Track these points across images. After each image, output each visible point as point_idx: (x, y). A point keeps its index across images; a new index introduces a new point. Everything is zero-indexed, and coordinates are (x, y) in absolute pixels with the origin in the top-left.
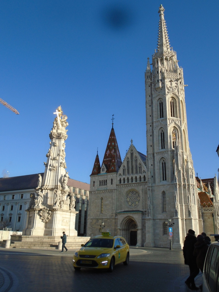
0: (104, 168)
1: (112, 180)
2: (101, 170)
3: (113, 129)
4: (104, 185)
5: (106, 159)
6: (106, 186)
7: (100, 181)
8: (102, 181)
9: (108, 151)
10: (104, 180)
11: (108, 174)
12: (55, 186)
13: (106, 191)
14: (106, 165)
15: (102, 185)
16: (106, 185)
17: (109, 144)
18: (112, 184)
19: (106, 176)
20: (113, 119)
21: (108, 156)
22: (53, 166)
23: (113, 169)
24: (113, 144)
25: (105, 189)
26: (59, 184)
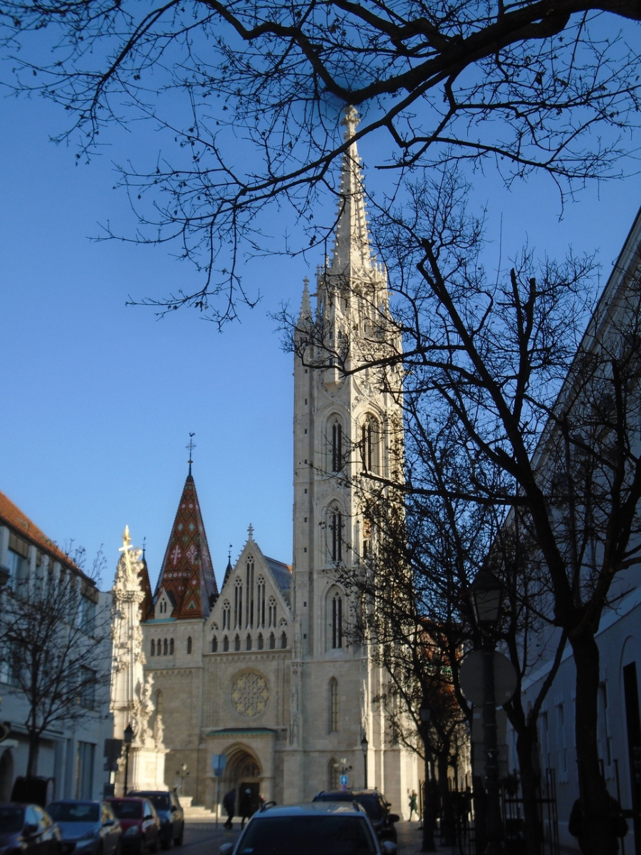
0: (165, 603)
1: (190, 640)
2: (157, 608)
3: (190, 480)
4: (165, 654)
5: (170, 575)
6: (171, 657)
7: (153, 641)
8: (159, 640)
9: (177, 551)
10: (166, 640)
11: (178, 621)
12: (128, 701)
13: (170, 672)
14: (170, 594)
15: (159, 654)
16: (172, 653)
17: (180, 527)
18: (189, 651)
19: (172, 629)
20: (191, 446)
21: (177, 564)
22: (121, 661)
23: (192, 607)
24: (192, 527)
25: (170, 665)
26: (135, 698)
